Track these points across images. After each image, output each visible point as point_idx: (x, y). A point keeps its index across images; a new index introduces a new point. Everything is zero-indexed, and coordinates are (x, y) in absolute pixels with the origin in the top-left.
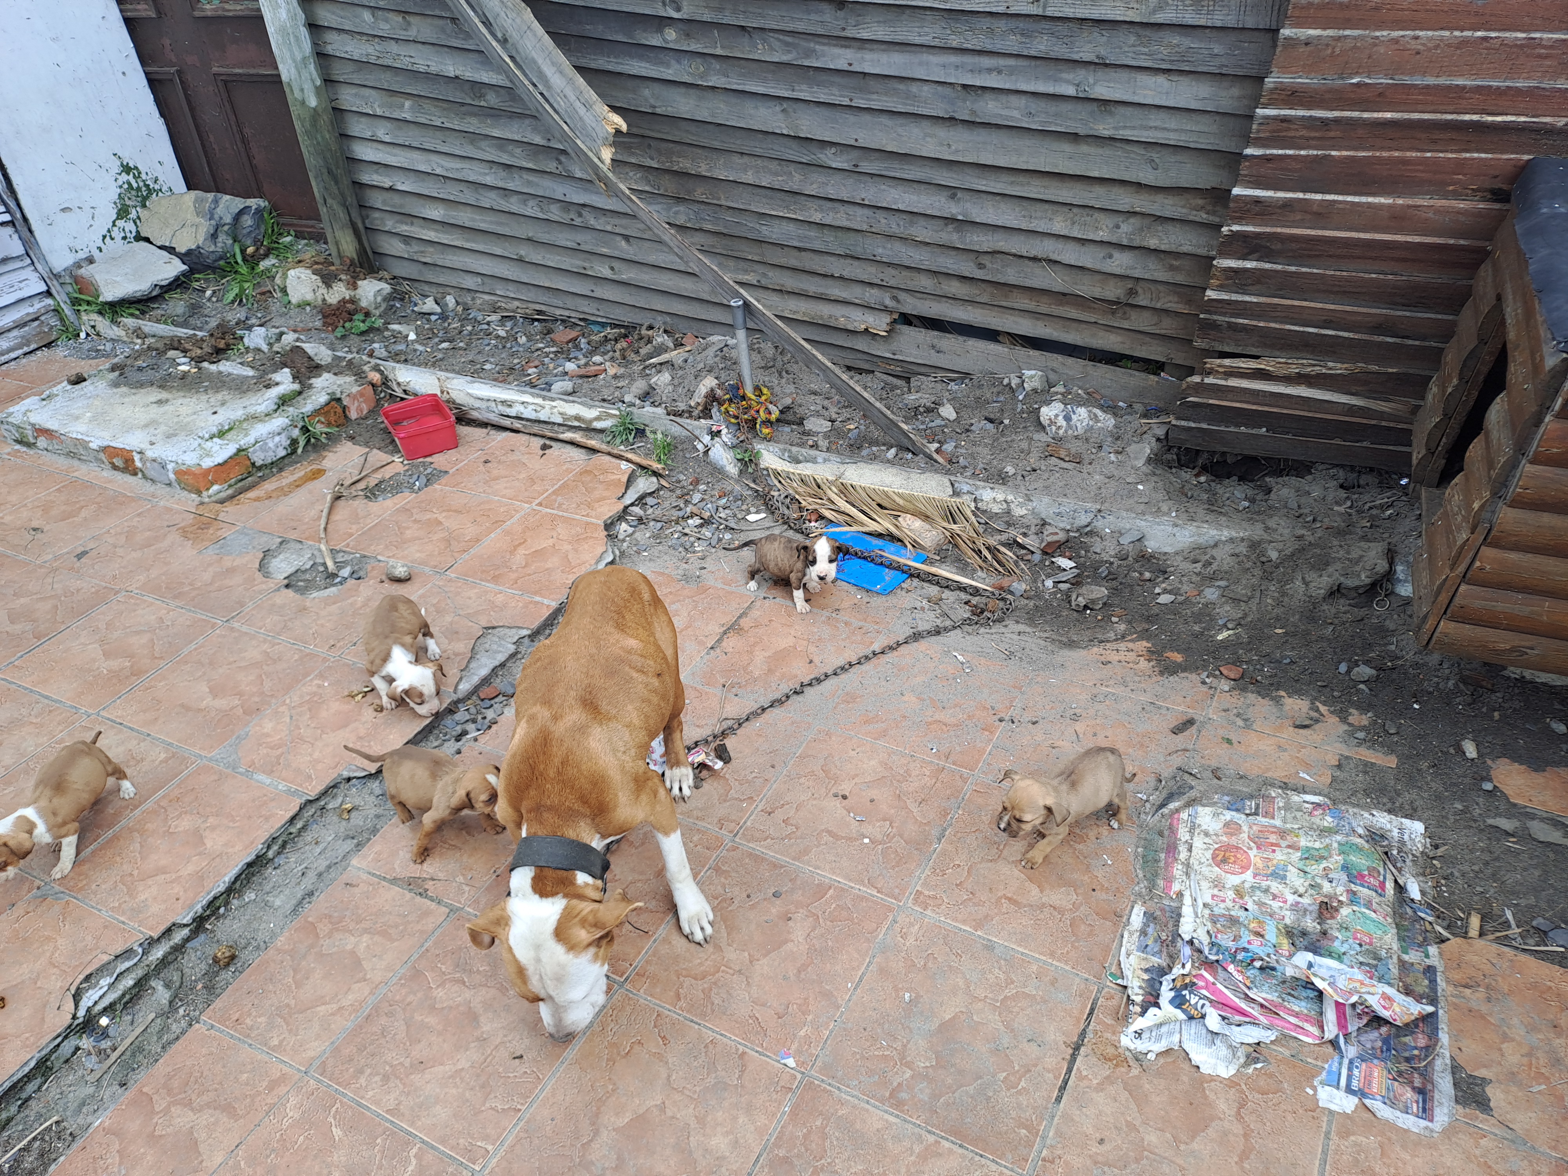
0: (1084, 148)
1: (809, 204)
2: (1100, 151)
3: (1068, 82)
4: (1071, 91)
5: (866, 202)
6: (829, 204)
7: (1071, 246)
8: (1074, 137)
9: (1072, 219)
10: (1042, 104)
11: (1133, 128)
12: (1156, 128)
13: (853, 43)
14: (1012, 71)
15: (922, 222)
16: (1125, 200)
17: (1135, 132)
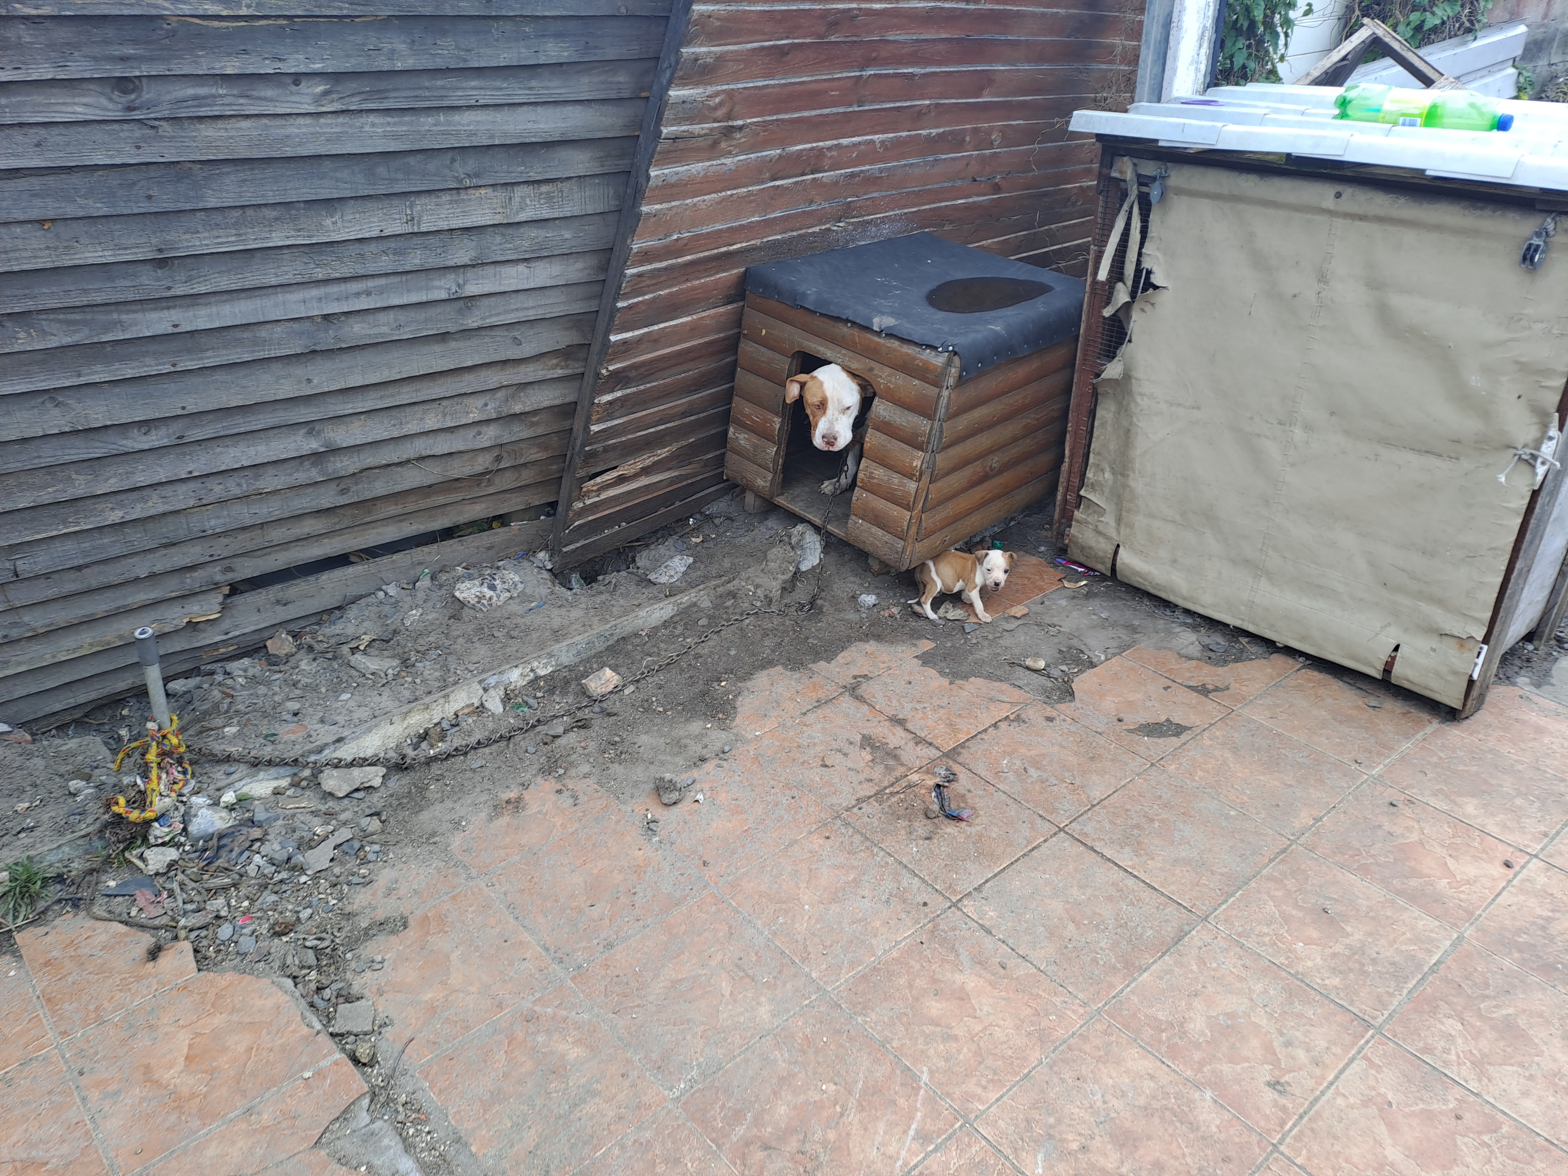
0: (453, 344)
1: (99, 507)
2: (469, 343)
3: (439, 288)
4: (443, 295)
5: (196, 474)
6: (135, 495)
7: (442, 437)
8: (443, 337)
9: (443, 412)
10: (412, 314)
11: (499, 314)
12: (517, 310)
13: (179, 302)
14: (381, 291)
15: (271, 471)
16: (494, 378)
17: (501, 318)
